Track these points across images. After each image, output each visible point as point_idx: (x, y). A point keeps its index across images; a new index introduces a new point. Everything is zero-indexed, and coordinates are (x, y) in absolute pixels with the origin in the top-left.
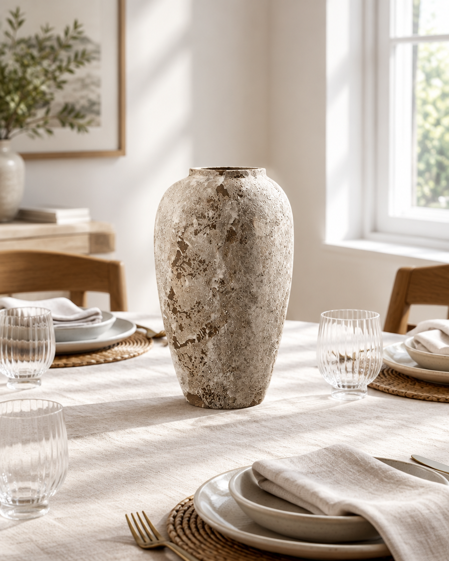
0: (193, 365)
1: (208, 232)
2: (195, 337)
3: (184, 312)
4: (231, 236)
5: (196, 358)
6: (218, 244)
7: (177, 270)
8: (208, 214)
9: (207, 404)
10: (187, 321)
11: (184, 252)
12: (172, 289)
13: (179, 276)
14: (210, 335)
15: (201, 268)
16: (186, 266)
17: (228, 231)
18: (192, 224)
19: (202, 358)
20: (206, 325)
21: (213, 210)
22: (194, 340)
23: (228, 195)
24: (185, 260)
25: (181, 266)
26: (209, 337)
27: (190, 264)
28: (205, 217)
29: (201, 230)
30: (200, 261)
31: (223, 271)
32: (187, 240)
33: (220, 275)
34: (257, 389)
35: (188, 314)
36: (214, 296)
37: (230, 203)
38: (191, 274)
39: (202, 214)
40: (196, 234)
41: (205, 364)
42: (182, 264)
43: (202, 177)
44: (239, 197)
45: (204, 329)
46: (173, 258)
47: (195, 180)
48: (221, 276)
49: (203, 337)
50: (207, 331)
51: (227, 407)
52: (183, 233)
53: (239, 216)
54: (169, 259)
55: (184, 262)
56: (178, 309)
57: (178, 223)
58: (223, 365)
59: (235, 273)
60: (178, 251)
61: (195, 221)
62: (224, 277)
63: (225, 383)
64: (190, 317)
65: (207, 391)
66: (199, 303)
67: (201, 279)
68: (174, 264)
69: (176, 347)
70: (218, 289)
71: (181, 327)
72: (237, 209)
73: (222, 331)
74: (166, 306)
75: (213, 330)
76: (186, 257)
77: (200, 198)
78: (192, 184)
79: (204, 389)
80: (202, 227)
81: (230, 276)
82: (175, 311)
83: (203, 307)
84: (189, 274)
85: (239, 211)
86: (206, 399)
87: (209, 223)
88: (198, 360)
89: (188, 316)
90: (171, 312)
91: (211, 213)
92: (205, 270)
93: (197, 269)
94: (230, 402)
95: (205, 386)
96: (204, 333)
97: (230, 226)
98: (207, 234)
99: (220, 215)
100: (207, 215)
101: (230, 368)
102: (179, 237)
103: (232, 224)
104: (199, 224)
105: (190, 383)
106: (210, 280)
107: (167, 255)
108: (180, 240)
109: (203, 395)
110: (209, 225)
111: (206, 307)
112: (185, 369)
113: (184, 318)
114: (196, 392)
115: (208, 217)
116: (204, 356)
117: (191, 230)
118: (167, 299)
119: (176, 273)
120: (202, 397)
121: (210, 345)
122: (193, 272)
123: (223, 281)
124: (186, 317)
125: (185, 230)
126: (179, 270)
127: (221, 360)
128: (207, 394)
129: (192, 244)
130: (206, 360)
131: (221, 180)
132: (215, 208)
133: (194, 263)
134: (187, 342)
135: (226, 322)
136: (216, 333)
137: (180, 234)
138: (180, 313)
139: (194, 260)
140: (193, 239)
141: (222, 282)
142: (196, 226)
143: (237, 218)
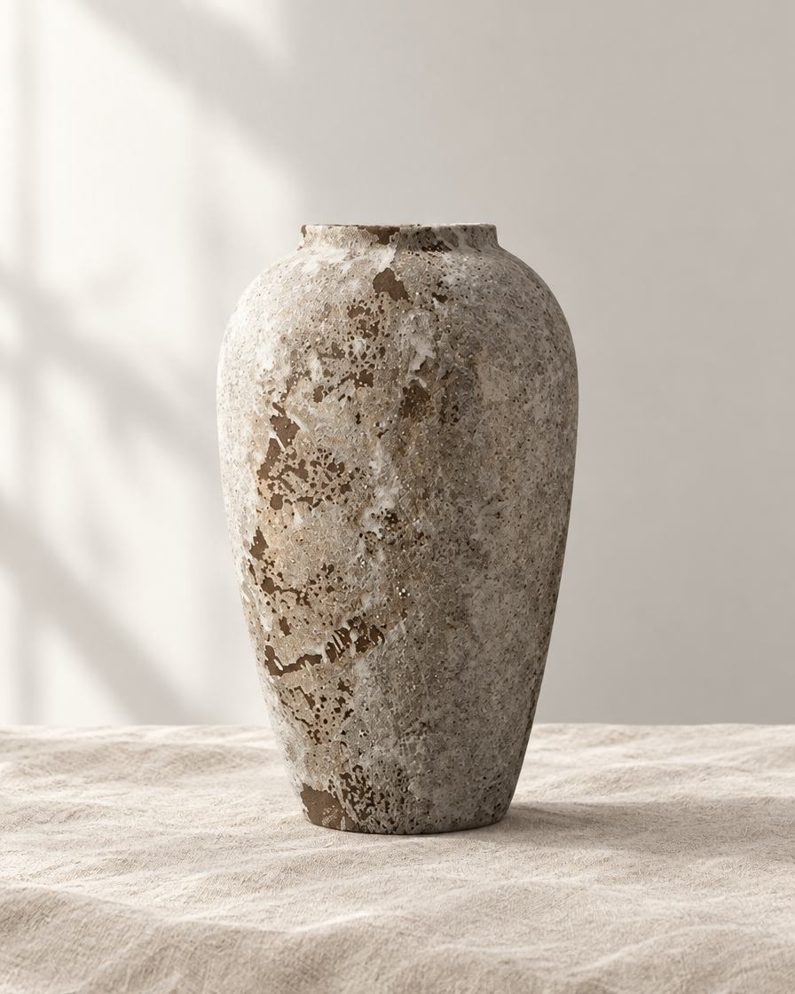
0: (317, 717)
1: (351, 392)
2: (321, 650)
3: (292, 590)
4: (413, 402)
5: (323, 699)
6: (378, 425)
7: (271, 487)
8: (351, 347)
9: (354, 818)
10: (301, 612)
11: (287, 444)
12: (259, 533)
13: (276, 503)
14: (362, 646)
15: (335, 483)
16: (293, 479)
17: (405, 390)
18: (308, 373)
19: (342, 701)
20: (350, 623)
21: (366, 336)
22: (320, 656)
23: (406, 296)
24: (290, 462)
25: (279, 478)
26: (357, 651)
27: (303, 474)
28: (340, 355)
29: (331, 389)
30: (331, 467)
31: (395, 491)
32: (294, 411)
33: (385, 500)
34: (491, 775)
35: (302, 595)
36: (370, 552)
37: (412, 317)
38: (309, 500)
39: (335, 347)
40: (318, 398)
41: (347, 714)
42: (282, 474)
43: (333, 250)
44: (436, 302)
45: (344, 631)
46: (260, 457)
47: (314, 258)
48: (388, 504)
49: (343, 651)
50: (354, 637)
51: (407, 826)
52: (284, 396)
53: (436, 350)
54: (250, 459)
55: (288, 468)
56: (277, 581)
57: (271, 371)
58: (397, 717)
59: (426, 496)
60: (272, 441)
61: (314, 364)
62: (398, 507)
63: (402, 762)
64: (307, 603)
65: (353, 783)
66: (331, 568)
67: (335, 512)
68: (263, 473)
69: (274, 671)
70: (379, 536)
71: (284, 626)
72: (431, 333)
73: (392, 635)
74: (247, 573)
75: (368, 634)
76: (294, 456)
77: (327, 307)
78: (306, 269)
79: (346, 777)
80: (335, 381)
81: (413, 504)
82: (268, 585)
83: (340, 579)
84: (301, 499)
85: (437, 337)
86: (353, 803)
87: (354, 370)
88: (331, 705)
89: (303, 600)
90: (259, 587)
91: (359, 344)
92: (345, 488)
93: (324, 486)
94: (418, 811)
95: (349, 769)
96: (346, 640)
97: (409, 377)
98: (349, 398)
99: (382, 351)
100: (347, 350)
101: (417, 725)
102: (275, 405)
103: (417, 371)
104: (326, 373)
105: (310, 762)
106: (360, 513)
107: (245, 451)
108: (276, 413)
109: (345, 792)
110: (352, 376)
111: (349, 579)
112: (298, 724)
113: (292, 603)
114: (326, 784)
115: (351, 353)
116: (346, 695)
117: (305, 387)
118: (250, 556)
119: (269, 495)
120: (340, 795)
121: (361, 669)
122: (311, 494)
123: (394, 515)
124: (298, 603)
125: (288, 390)
126: (276, 488)
127: (390, 705)
128: (354, 789)
129: (307, 422)
130: (351, 704)
131: (384, 257)
132: (370, 331)
133: (316, 473)
134: (301, 660)
135: (404, 615)
136: (376, 640)
137: (276, 398)
138: (282, 591)
139: (314, 464)
140: (311, 410)
141: (392, 518)
142: (317, 376)
143: (432, 355)
